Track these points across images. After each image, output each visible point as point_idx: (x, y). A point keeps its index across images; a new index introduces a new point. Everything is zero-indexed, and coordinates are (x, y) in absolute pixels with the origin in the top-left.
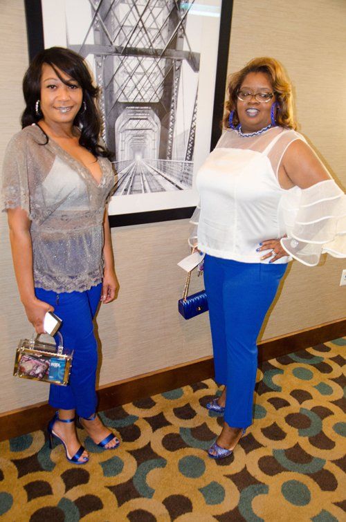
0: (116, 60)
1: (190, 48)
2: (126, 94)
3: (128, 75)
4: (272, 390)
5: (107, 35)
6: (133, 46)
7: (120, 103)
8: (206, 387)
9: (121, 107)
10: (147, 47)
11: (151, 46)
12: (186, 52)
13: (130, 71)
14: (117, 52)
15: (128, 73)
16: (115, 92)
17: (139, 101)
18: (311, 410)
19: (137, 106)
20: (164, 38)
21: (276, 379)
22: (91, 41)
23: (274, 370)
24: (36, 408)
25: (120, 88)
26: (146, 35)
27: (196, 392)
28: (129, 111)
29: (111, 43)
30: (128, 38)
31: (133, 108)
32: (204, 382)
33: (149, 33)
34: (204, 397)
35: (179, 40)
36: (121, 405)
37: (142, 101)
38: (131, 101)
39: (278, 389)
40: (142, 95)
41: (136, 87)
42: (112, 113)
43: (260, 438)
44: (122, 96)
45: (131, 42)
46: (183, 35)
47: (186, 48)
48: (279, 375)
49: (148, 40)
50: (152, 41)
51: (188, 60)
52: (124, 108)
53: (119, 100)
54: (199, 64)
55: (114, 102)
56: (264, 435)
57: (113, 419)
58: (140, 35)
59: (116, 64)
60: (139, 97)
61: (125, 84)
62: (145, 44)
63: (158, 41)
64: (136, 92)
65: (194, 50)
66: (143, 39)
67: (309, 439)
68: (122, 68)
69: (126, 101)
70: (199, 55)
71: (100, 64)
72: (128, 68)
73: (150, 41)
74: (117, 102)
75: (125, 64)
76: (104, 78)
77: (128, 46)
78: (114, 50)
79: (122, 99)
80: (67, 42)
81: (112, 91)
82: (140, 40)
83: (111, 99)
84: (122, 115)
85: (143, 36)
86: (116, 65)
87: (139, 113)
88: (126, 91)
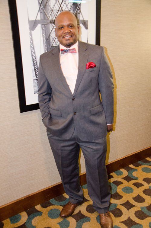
0: (51, 26)
1: (83, 18)
2: (56, 42)
4: (134, 179)
5: (46, 15)
7: (54, 46)
12: (81, 20)
14: (51, 22)
16: (51, 41)
21: (134, 174)
22: (39, 18)
23: (133, 170)
24: (22, 200)
25: (53, 39)
29: (48, 18)
30: (56, 15)
35: (78, 15)
36: (62, 194)
39: (137, 179)
43: (133, 202)
44: (54, 43)
46: (80, 12)
47: (81, 19)
48: (135, 172)
51: (83, 24)
54: (88, 26)
55: (51, 46)
56: (135, 201)
57: (60, 201)
65: (85, 19)
68: (54, 30)
69: (56, 45)
70: (87, 21)
71: (44, 29)
76: (46, 35)
78: (49, 22)
80: (28, 19)
81: (49, 41)
86: (51, 29)
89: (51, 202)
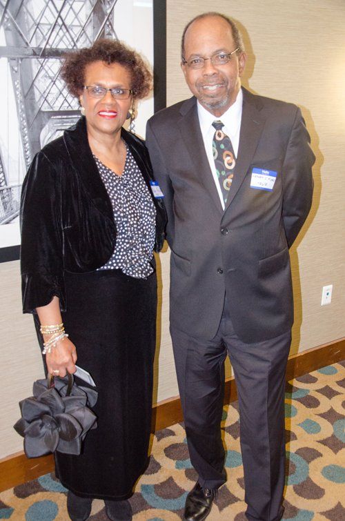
0: (35, 64)
2: (49, 101)
3: (50, 80)
5: (21, 35)
6: (54, 47)
7: (44, 112)
8: (172, 433)
9: (46, 116)
10: (70, 47)
11: (75, 45)
13: (52, 75)
14: (34, 54)
15: (50, 78)
16: (37, 100)
17: (66, 109)
18: (296, 453)
19: (65, 115)
20: (89, 36)
22: (2, 43)
25: (42, 96)
26: (67, 34)
27: (161, 441)
28: (55, 121)
29: (27, 44)
30: (47, 37)
31: (60, 117)
32: (170, 428)
33: (71, 32)
34: (170, 446)
37: (70, 109)
38: (56, 109)
40: (69, 102)
41: (61, 93)
42: (35, 124)
43: (237, 491)
44: (46, 104)
45: (50, 42)
46: (111, 32)
49: (70, 40)
50: (75, 40)
52: (49, 118)
53: (43, 109)
55: (36, 112)
58: (61, 33)
59: (35, 68)
60: (66, 104)
61: (48, 90)
62: (67, 43)
63: (82, 40)
64: (61, 99)
66: (65, 39)
67: (294, 487)
68: (43, 73)
69: (51, 110)
71: (16, 69)
72: (49, 72)
73: (73, 40)
74: (40, 111)
75: (46, 67)
76: (22, 86)
77: (48, 47)
78: (31, 52)
79: (45, 108)
81: (33, 99)
82: (61, 39)
83: (33, 109)
84: (47, 126)
85: (64, 35)
86: (35, 71)
87: (68, 122)
88: (50, 99)
89: (40, 482)
